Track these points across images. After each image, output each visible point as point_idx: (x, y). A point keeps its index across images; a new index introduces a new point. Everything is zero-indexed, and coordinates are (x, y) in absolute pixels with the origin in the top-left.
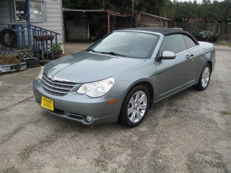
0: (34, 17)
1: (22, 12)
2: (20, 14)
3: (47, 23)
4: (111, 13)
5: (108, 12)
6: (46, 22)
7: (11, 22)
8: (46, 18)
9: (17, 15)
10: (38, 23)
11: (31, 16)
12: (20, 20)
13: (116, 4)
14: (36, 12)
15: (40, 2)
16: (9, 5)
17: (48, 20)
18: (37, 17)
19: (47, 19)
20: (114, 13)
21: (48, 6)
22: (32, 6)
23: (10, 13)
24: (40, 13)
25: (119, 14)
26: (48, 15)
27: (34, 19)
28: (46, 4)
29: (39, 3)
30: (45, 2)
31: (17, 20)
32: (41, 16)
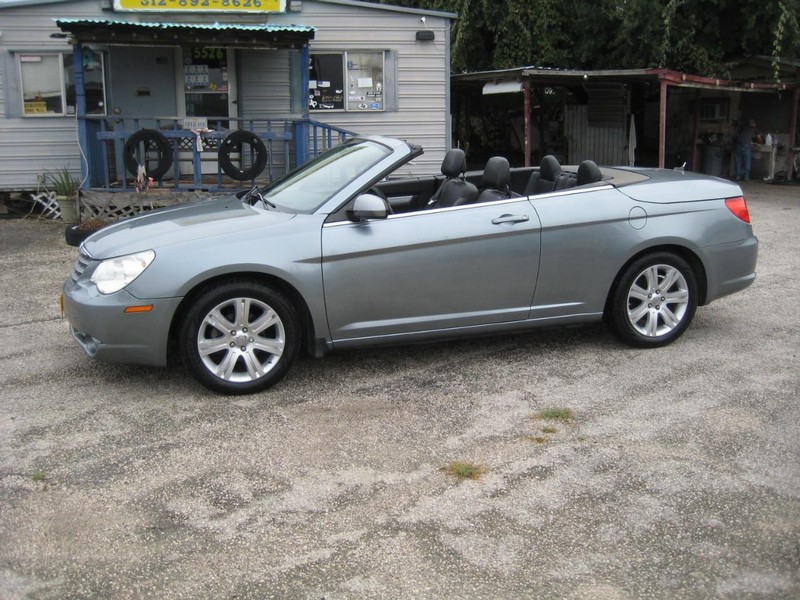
0: (359, 98)
1: (326, 84)
2: (319, 88)
3: (397, 114)
4: (678, 80)
5: (661, 76)
6: (396, 110)
7: (292, 111)
8: (396, 99)
9: (312, 91)
10: (369, 115)
11: (350, 95)
12: (317, 107)
13: (719, 48)
14: (366, 82)
15: (379, 52)
16: (290, 65)
17: (402, 104)
18: (367, 97)
19: (401, 101)
20: (687, 81)
21: (402, 64)
22: (354, 67)
23: (290, 87)
24: (379, 85)
25: (718, 82)
26: (403, 91)
27: (359, 102)
28: (396, 58)
29: (375, 58)
30: (395, 52)
31: (311, 107)
32: (381, 93)
